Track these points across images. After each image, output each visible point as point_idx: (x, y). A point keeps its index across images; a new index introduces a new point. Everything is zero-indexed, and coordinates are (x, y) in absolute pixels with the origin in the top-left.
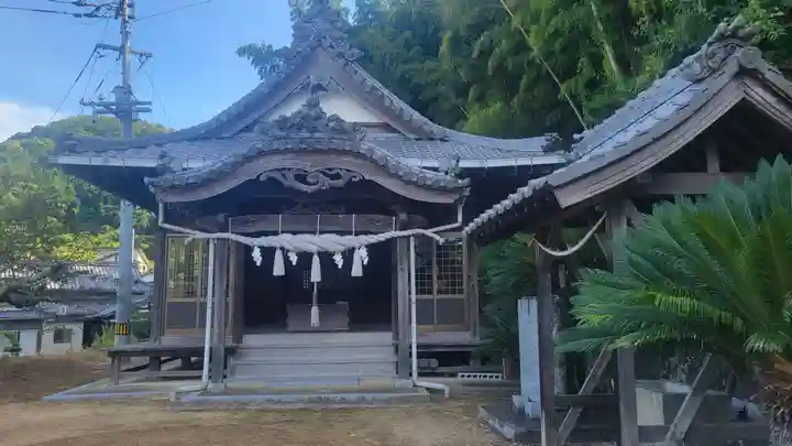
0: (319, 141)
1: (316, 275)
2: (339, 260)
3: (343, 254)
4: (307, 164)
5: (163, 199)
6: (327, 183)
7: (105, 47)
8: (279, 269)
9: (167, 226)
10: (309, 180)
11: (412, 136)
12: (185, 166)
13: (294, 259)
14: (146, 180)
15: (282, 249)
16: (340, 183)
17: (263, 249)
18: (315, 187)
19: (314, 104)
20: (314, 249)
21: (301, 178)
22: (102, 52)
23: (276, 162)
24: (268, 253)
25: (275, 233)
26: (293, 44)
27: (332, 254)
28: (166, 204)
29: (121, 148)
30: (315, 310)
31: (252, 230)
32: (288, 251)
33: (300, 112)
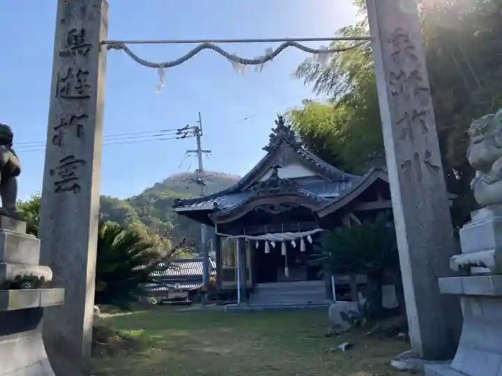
0: (278, 191)
1: (284, 252)
2: (293, 243)
3: (295, 241)
4: (274, 202)
5: (216, 222)
6: (284, 209)
7: (190, 151)
8: (267, 250)
9: (219, 234)
10: (276, 209)
11: (330, 180)
12: (224, 207)
13: (273, 244)
14: (209, 215)
15: (268, 240)
16: (289, 209)
17: (259, 241)
18: (279, 212)
19: (275, 175)
20: (282, 239)
21: (272, 208)
22: (189, 153)
23: (262, 202)
24: (262, 243)
25: (264, 234)
26: (270, 144)
27: (290, 241)
28: (218, 225)
29: (198, 201)
30: (286, 269)
31: (255, 233)
32: (270, 241)
33: (269, 179)
